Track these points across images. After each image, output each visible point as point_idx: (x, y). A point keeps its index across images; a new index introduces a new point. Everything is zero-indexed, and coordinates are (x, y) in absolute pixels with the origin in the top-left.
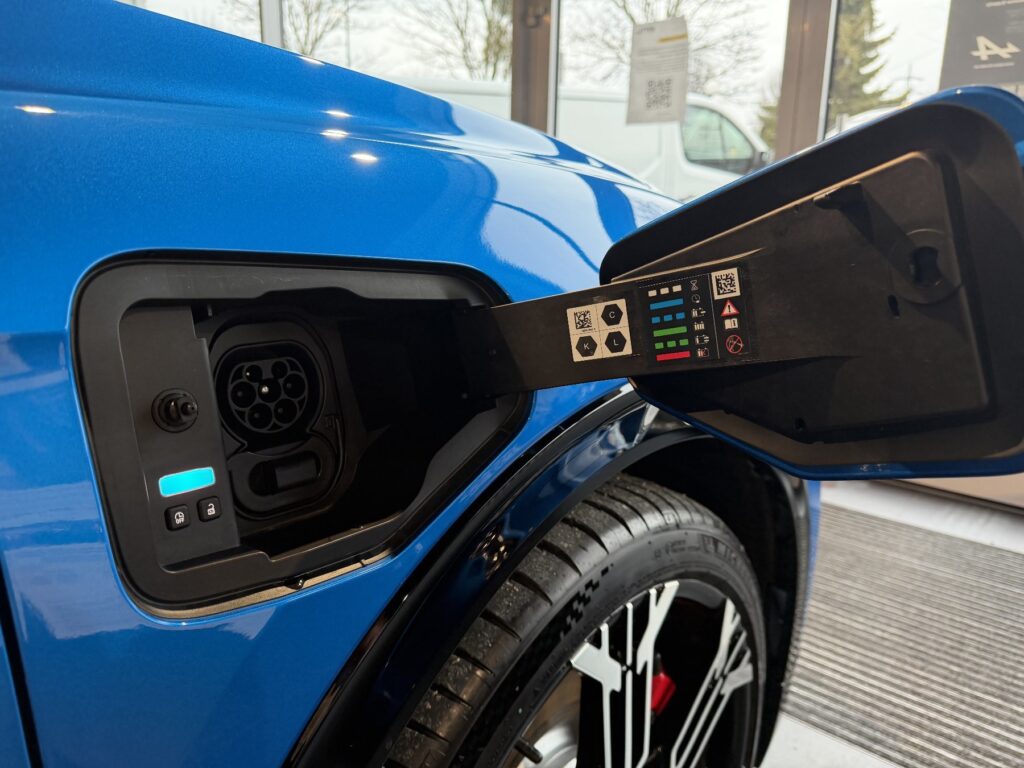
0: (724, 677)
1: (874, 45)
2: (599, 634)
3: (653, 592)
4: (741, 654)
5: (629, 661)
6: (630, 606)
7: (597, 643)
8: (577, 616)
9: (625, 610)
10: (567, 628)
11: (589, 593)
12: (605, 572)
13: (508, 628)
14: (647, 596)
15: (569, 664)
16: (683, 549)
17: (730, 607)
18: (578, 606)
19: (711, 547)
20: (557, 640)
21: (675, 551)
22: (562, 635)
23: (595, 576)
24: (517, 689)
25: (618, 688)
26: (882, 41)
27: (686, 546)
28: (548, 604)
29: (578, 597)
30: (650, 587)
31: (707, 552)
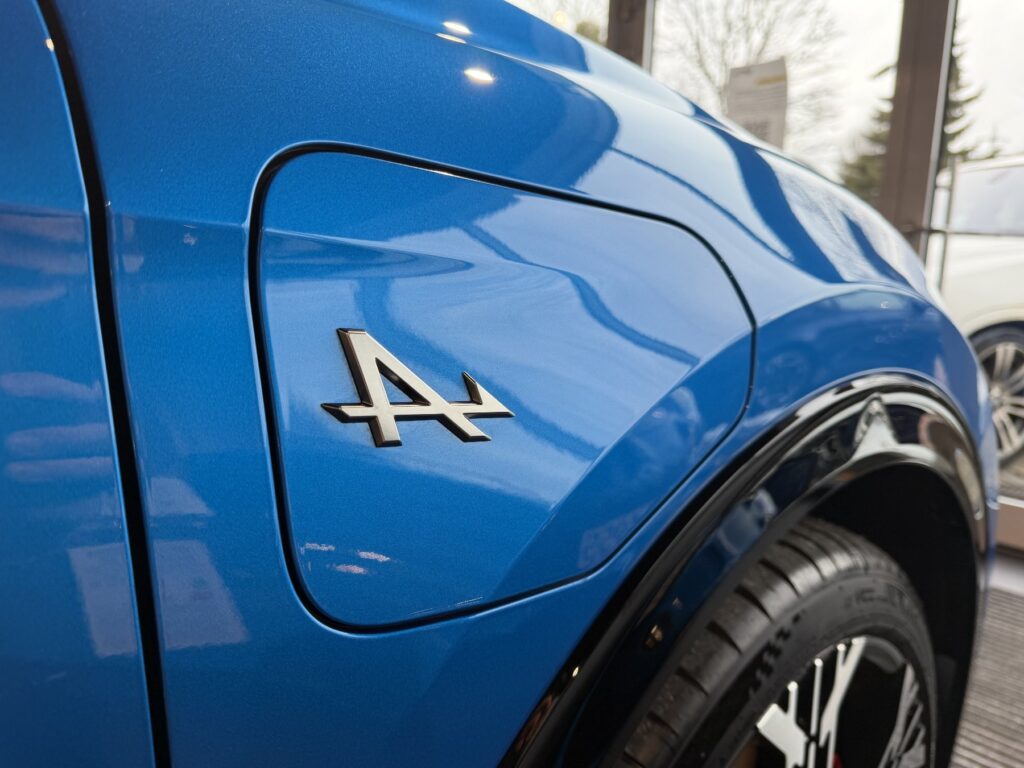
0: (900, 758)
1: (957, 104)
2: (787, 693)
3: (841, 648)
4: (916, 732)
5: (813, 730)
6: (819, 663)
7: (784, 707)
8: (768, 670)
9: (814, 667)
10: (757, 685)
11: (780, 643)
12: (796, 619)
13: (692, 679)
14: (835, 653)
15: (756, 729)
16: (871, 599)
17: (910, 674)
18: (769, 659)
19: (897, 599)
20: (746, 698)
21: (865, 600)
22: (751, 692)
23: (786, 623)
24: (703, 755)
25: (800, 762)
26: (969, 101)
27: (875, 595)
28: (736, 653)
29: (770, 648)
30: (838, 642)
31: (893, 604)
